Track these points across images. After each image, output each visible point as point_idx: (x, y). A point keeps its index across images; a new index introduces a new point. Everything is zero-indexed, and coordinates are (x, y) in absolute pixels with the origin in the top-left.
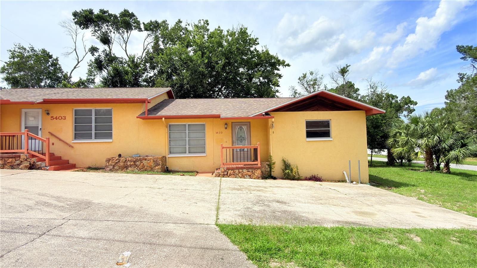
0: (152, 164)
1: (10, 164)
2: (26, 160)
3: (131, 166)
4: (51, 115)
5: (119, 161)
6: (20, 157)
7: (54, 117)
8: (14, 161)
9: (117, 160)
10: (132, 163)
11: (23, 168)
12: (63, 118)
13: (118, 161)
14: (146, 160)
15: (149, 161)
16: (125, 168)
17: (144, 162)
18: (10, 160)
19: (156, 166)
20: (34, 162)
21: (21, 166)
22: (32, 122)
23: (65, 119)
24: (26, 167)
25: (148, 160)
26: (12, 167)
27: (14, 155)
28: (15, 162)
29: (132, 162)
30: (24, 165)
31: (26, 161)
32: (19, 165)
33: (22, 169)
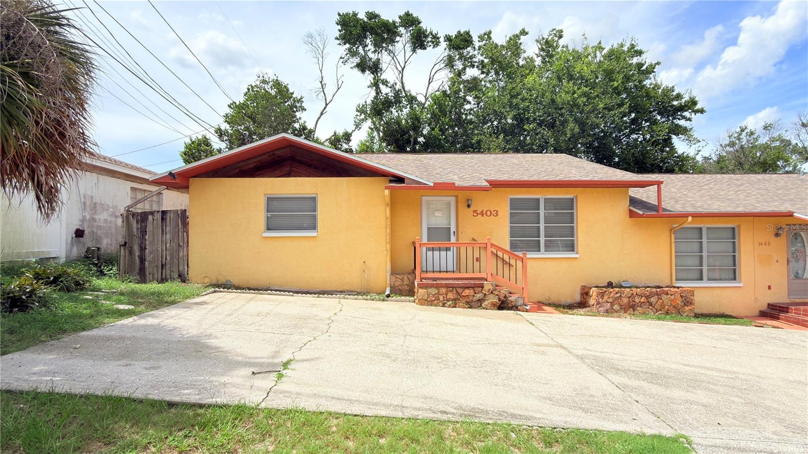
0: (679, 302)
1: (467, 300)
2: (492, 292)
3: (641, 304)
4: (473, 208)
5: (621, 296)
6: (483, 287)
7: (479, 212)
8: (473, 294)
9: (617, 293)
10: (643, 300)
11: (489, 307)
12: (493, 213)
13: (619, 294)
14: (667, 294)
15: (673, 297)
16: (630, 308)
17: (664, 297)
18: (467, 292)
19: (685, 305)
20: (505, 297)
21: (486, 303)
22: (439, 219)
23: (497, 215)
24: (494, 305)
25: (671, 295)
26: (470, 305)
27: (474, 283)
28: (474, 296)
29: (642, 297)
30: (490, 301)
31: (493, 295)
32: (480, 301)
33: (487, 309)
